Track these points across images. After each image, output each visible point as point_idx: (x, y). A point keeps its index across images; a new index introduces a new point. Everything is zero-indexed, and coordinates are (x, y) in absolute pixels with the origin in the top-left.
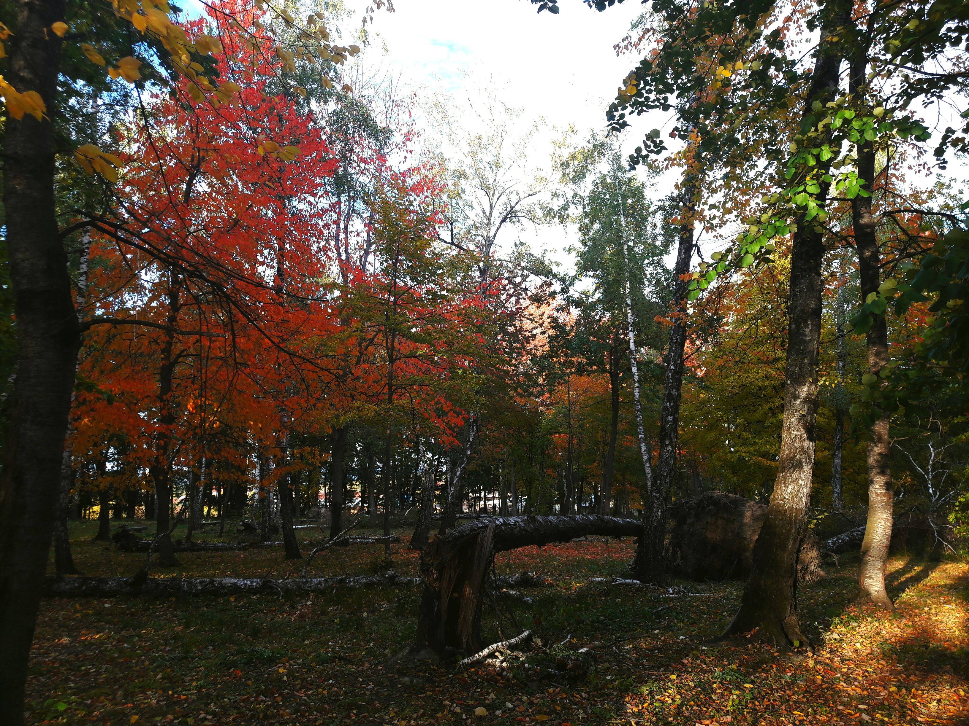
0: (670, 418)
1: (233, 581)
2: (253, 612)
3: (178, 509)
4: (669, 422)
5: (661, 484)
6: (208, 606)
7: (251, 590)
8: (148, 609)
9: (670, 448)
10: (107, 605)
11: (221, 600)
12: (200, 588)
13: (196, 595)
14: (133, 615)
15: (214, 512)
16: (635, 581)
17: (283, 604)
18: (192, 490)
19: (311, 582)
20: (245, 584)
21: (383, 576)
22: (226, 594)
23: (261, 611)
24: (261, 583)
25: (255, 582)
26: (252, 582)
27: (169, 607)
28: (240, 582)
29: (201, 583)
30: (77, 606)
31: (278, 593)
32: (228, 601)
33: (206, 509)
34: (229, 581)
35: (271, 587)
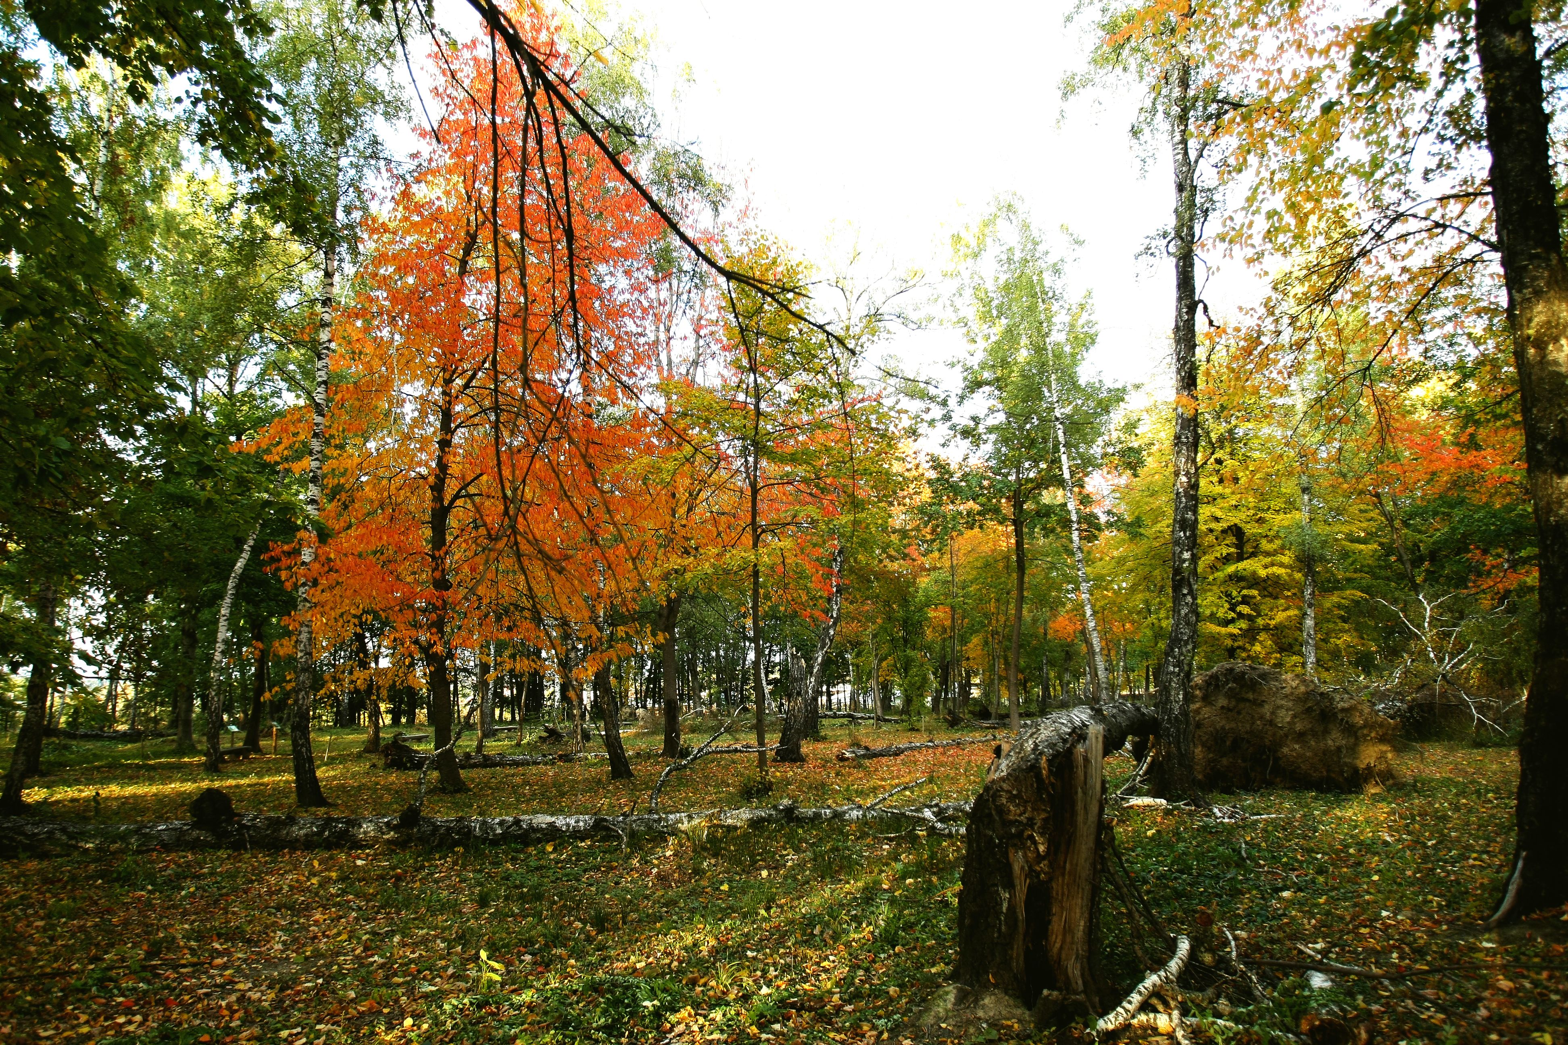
0: (1186, 555)
1: (549, 819)
2: (585, 871)
3: (465, 712)
4: (1184, 561)
5: (1181, 654)
6: (514, 860)
7: (578, 835)
8: (423, 867)
9: (1189, 599)
10: (359, 862)
11: (531, 850)
12: (499, 831)
13: (495, 842)
14: (399, 878)
15: (507, 716)
16: (1158, 801)
17: (628, 857)
18: (481, 686)
19: (667, 820)
20: (568, 825)
21: (775, 807)
22: (539, 841)
23: (597, 868)
24: (591, 822)
25: (583, 821)
26: (577, 822)
27: (455, 863)
28: (560, 821)
29: (501, 823)
30: (316, 863)
31: (619, 837)
32: (544, 851)
33: (497, 712)
34: (543, 820)
35: (607, 829)
